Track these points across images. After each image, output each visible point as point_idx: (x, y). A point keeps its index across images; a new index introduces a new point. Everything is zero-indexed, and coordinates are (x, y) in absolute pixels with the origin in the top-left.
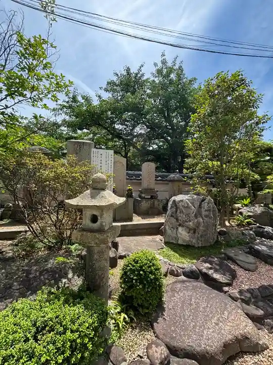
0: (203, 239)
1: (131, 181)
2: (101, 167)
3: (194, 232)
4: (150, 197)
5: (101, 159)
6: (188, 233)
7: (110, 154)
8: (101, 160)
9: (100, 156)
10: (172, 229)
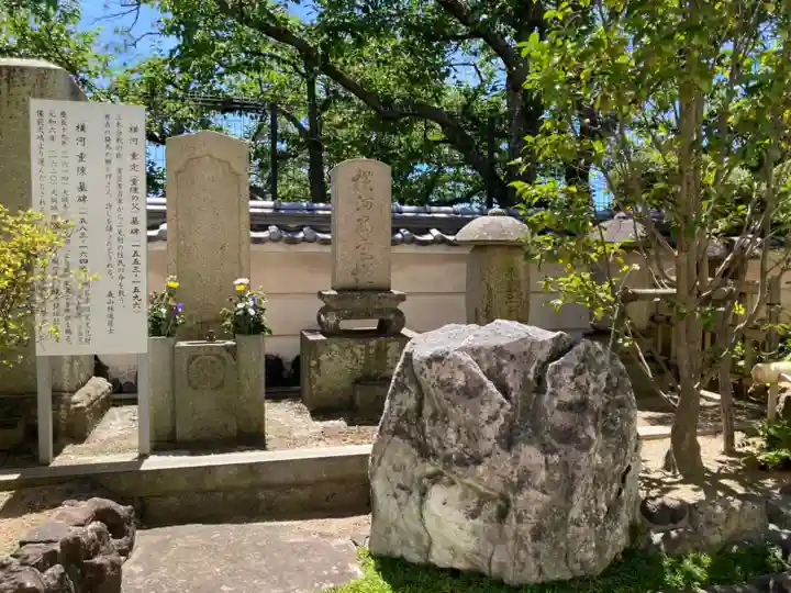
0: (544, 548)
1: (293, 248)
2: (82, 188)
3: (502, 515)
4: (372, 325)
5: (80, 149)
6: (474, 515)
7: (126, 124)
8: (81, 157)
9: (73, 133)
10: (403, 494)
